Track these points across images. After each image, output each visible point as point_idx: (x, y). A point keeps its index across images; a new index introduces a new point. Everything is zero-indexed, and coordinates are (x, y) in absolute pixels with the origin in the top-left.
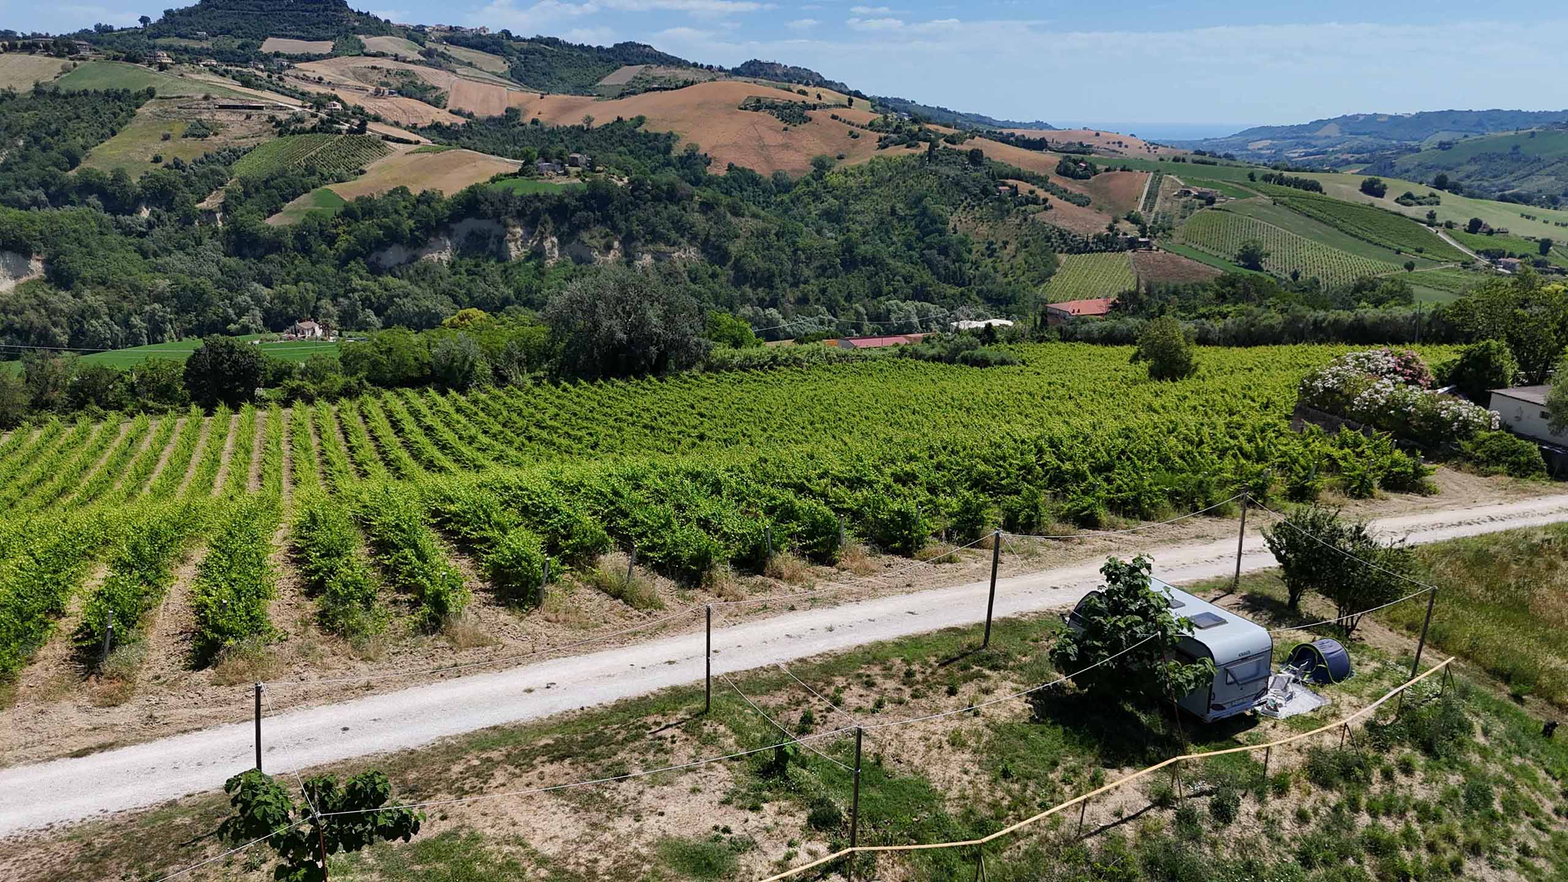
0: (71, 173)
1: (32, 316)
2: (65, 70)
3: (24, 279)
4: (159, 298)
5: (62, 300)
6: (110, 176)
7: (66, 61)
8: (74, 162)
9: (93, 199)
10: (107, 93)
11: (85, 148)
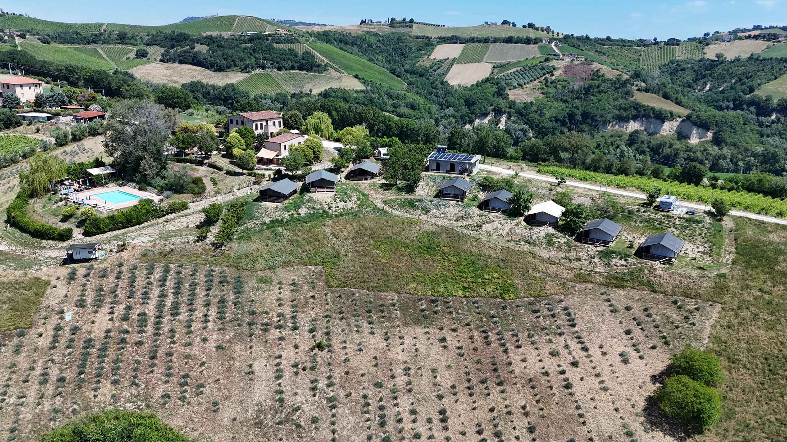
0: (748, 96)
1: (699, 154)
2: (768, 47)
3: (703, 139)
4: (755, 155)
5: (714, 150)
6: (764, 98)
7: (771, 43)
8: (752, 90)
9: (752, 109)
10: (781, 60)
11: (759, 85)
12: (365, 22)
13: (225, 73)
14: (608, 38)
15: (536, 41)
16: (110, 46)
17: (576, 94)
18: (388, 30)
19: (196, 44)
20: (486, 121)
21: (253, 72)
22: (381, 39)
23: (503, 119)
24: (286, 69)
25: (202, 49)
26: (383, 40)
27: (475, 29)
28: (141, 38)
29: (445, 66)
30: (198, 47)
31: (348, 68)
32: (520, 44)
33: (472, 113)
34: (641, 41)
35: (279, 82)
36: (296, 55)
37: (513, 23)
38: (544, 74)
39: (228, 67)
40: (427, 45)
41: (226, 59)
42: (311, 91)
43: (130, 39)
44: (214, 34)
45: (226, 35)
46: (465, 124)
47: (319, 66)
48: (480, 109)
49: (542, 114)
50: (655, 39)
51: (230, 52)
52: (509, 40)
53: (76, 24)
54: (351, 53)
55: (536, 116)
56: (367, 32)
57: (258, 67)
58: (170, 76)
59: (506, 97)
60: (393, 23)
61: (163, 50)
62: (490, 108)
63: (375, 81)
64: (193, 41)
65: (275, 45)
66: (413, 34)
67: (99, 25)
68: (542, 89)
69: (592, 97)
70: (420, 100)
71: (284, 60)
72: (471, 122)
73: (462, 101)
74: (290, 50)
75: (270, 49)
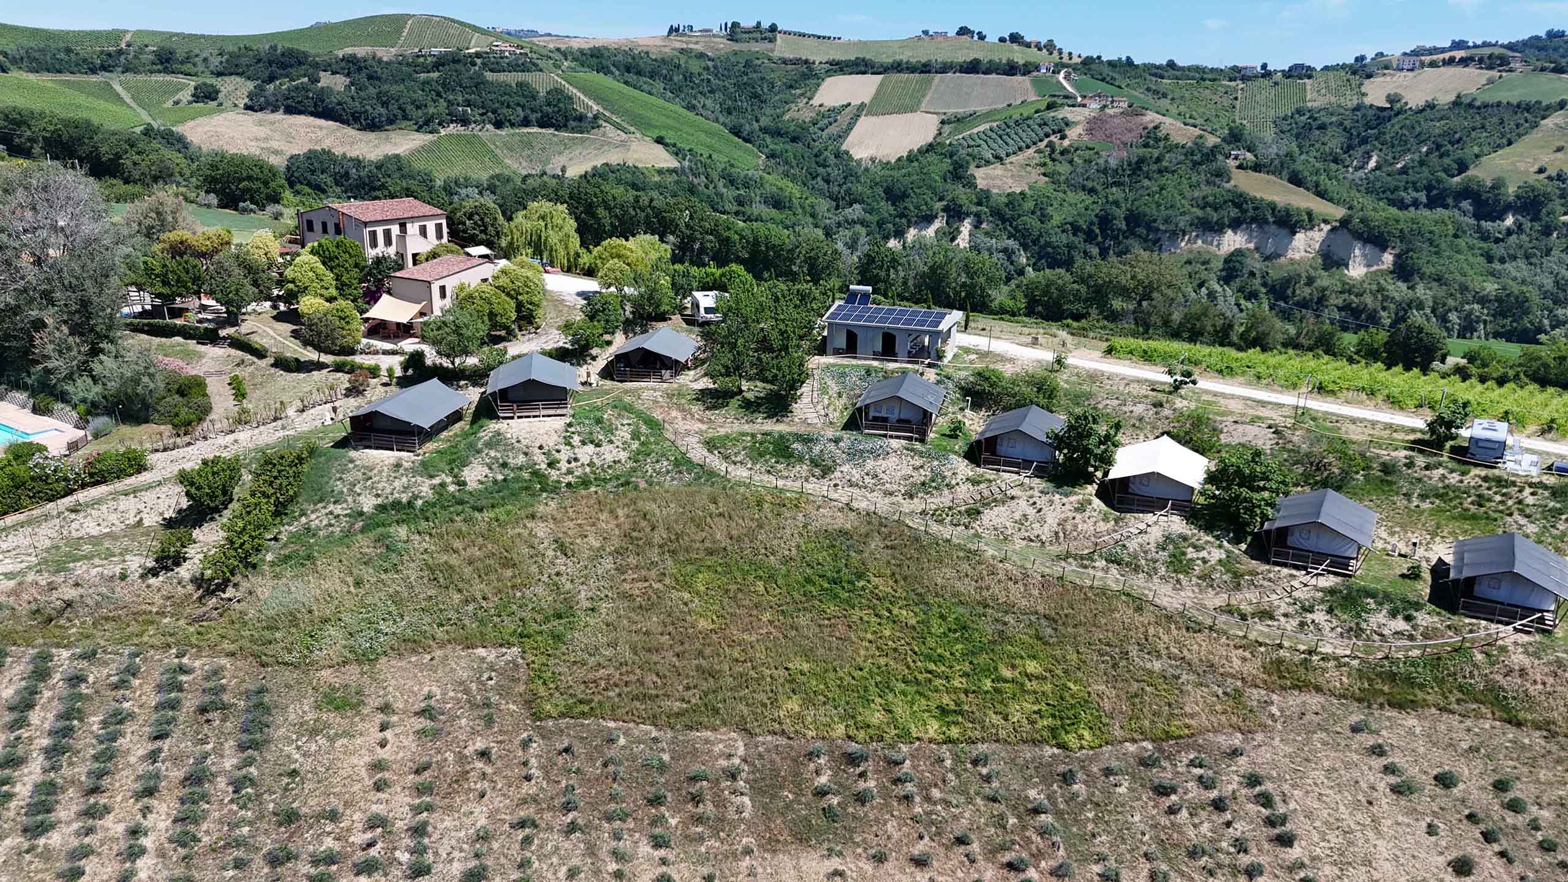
0: (1457, 179)
1: (1368, 300)
2: (1490, 81)
3: (1375, 268)
4: (1483, 301)
5: (1398, 290)
6: (1489, 184)
7: (1495, 74)
8: (1463, 167)
9: (1466, 205)
10: (1519, 106)
11: (1477, 156)
12: (677, 30)
13: (383, 135)
14: (1171, 65)
15: (1027, 69)
16: (139, 77)
17: (1114, 177)
18: (724, 46)
19: (322, 74)
20: (930, 232)
21: (443, 132)
22: (710, 64)
23: (966, 227)
24: (512, 125)
25: (334, 83)
26: (715, 67)
27: (904, 44)
28: (205, 60)
29: (843, 119)
30: (326, 80)
31: (641, 124)
32: (994, 76)
33: (902, 215)
34: (1235, 69)
35: (498, 151)
36: (534, 98)
37: (979, 33)
38: (1047, 135)
39: (391, 122)
40: (805, 77)
41: (385, 104)
42: (563, 170)
43: (182, 63)
44: (361, 51)
45: (386, 54)
46: (887, 238)
47: (581, 118)
48: (918, 208)
49: (1044, 218)
50: (1264, 66)
51: (394, 89)
52: (973, 67)
53: (68, 32)
54: (650, 93)
55: (1033, 222)
56: (682, 51)
57: (452, 122)
58: (266, 139)
59: (971, 184)
60: (734, 32)
61: (251, 85)
62: (939, 205)
63: (699, 149)
64: (316, 66)
65: (489, 76)
66: (776, 54)
67: (117, 35)
68: (1044, 165)
69: (1146, 182)
70: (793, 190)
71: (508, 107)
72: (899, 234)
73: (880, 191)
74: (520, 85)
75: (479, 84)
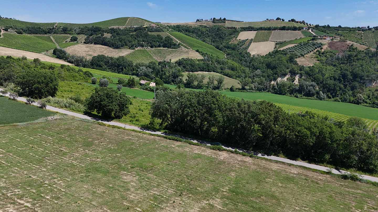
12: (199, 20)
13: (120, 50)
14: (340, 27)
15: (300, 29)
16: (58, 35)
18: (212, 24)
19: (105, 33)
20: (285, 79)
21: (136, 49)
22: (208, 29)
23: (297, 78)
24: (156, 47)
25: (107, 36)
26: (209, 30)
27: (262, 23)
28: (75, 30)
29: (247, 43)
30: (106, 35)
31: (192, 46)
32: (290, 31)
33: (275, 74)
35: (151, 54)
36: (162, 39)
37: (283, 19)
38: (316, 48)
39: (122, 46)
40: (234, 32)
41: (121, 41)
42: (170, 60)
43: (69, 31)
44: (115, 27)
45: (122, 28)
46: (271, 81)
47: (175, 45)
48: (281, 71)
49: (323, 75)
50: (368, 27)
51: (123, 37)
52: (283, 28)
53: (41, 23)
54: (193, 37)
55: (320, 76)
56: (200, 26)
57: (139, 46)
58: (88, 52)
59: (296, 64)
60: (214, 20)
61: (86, 37)
62: (288, 71)
63: (209, 53)
64: (103, 31)
65: (149, 33)
66: (226, 26)
67: (54, 24)
68: (317, 57)
70: (236, 65)
71: (155, 42)
72: (275, 80)
73: (264, 65)
74: (158, 35)
75: (146, 35)
